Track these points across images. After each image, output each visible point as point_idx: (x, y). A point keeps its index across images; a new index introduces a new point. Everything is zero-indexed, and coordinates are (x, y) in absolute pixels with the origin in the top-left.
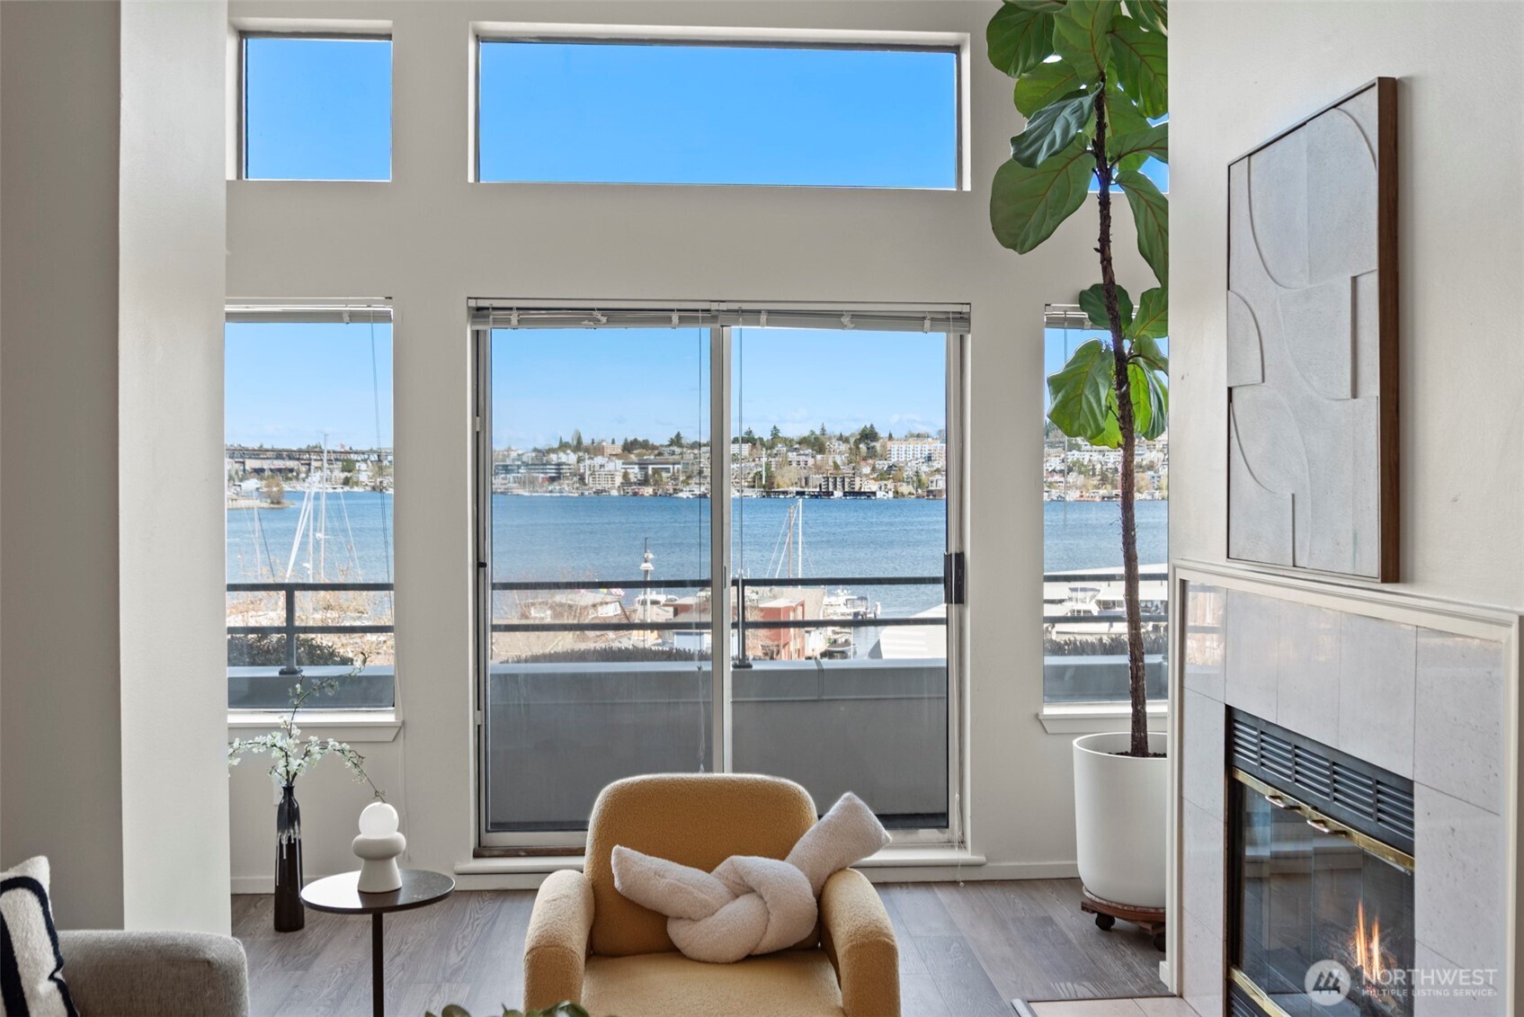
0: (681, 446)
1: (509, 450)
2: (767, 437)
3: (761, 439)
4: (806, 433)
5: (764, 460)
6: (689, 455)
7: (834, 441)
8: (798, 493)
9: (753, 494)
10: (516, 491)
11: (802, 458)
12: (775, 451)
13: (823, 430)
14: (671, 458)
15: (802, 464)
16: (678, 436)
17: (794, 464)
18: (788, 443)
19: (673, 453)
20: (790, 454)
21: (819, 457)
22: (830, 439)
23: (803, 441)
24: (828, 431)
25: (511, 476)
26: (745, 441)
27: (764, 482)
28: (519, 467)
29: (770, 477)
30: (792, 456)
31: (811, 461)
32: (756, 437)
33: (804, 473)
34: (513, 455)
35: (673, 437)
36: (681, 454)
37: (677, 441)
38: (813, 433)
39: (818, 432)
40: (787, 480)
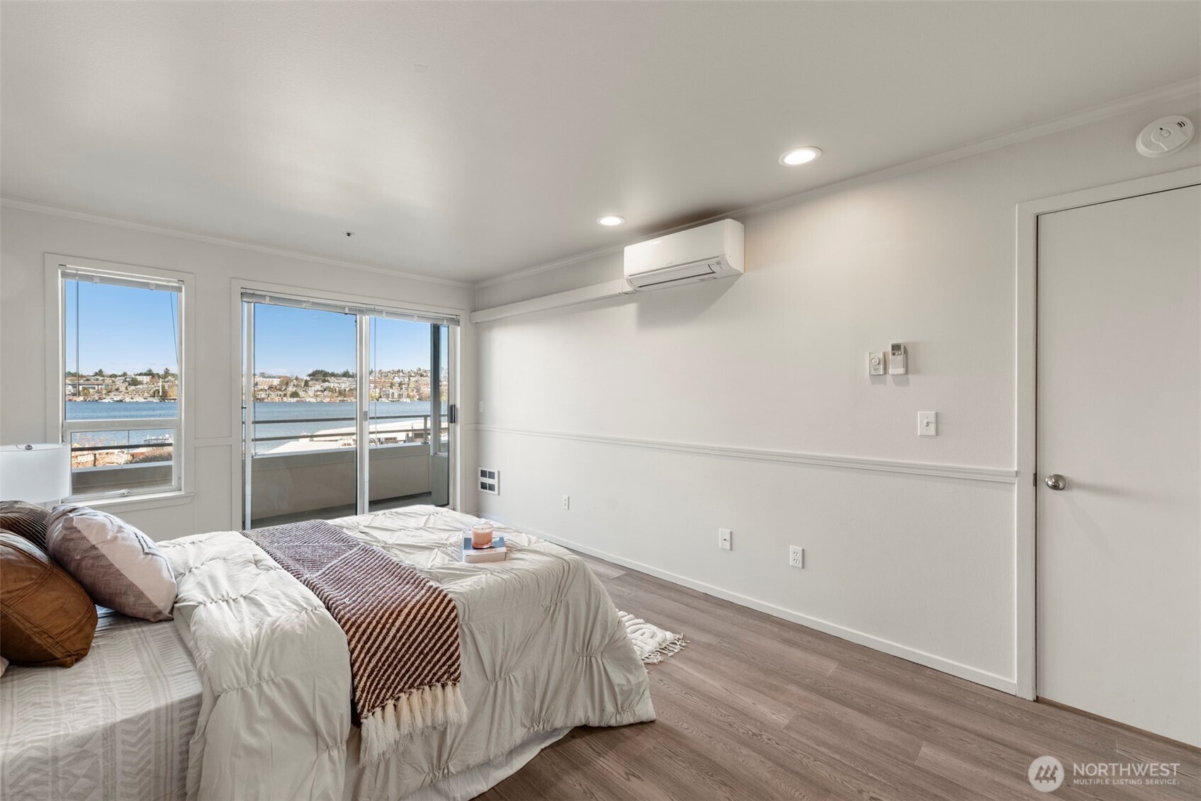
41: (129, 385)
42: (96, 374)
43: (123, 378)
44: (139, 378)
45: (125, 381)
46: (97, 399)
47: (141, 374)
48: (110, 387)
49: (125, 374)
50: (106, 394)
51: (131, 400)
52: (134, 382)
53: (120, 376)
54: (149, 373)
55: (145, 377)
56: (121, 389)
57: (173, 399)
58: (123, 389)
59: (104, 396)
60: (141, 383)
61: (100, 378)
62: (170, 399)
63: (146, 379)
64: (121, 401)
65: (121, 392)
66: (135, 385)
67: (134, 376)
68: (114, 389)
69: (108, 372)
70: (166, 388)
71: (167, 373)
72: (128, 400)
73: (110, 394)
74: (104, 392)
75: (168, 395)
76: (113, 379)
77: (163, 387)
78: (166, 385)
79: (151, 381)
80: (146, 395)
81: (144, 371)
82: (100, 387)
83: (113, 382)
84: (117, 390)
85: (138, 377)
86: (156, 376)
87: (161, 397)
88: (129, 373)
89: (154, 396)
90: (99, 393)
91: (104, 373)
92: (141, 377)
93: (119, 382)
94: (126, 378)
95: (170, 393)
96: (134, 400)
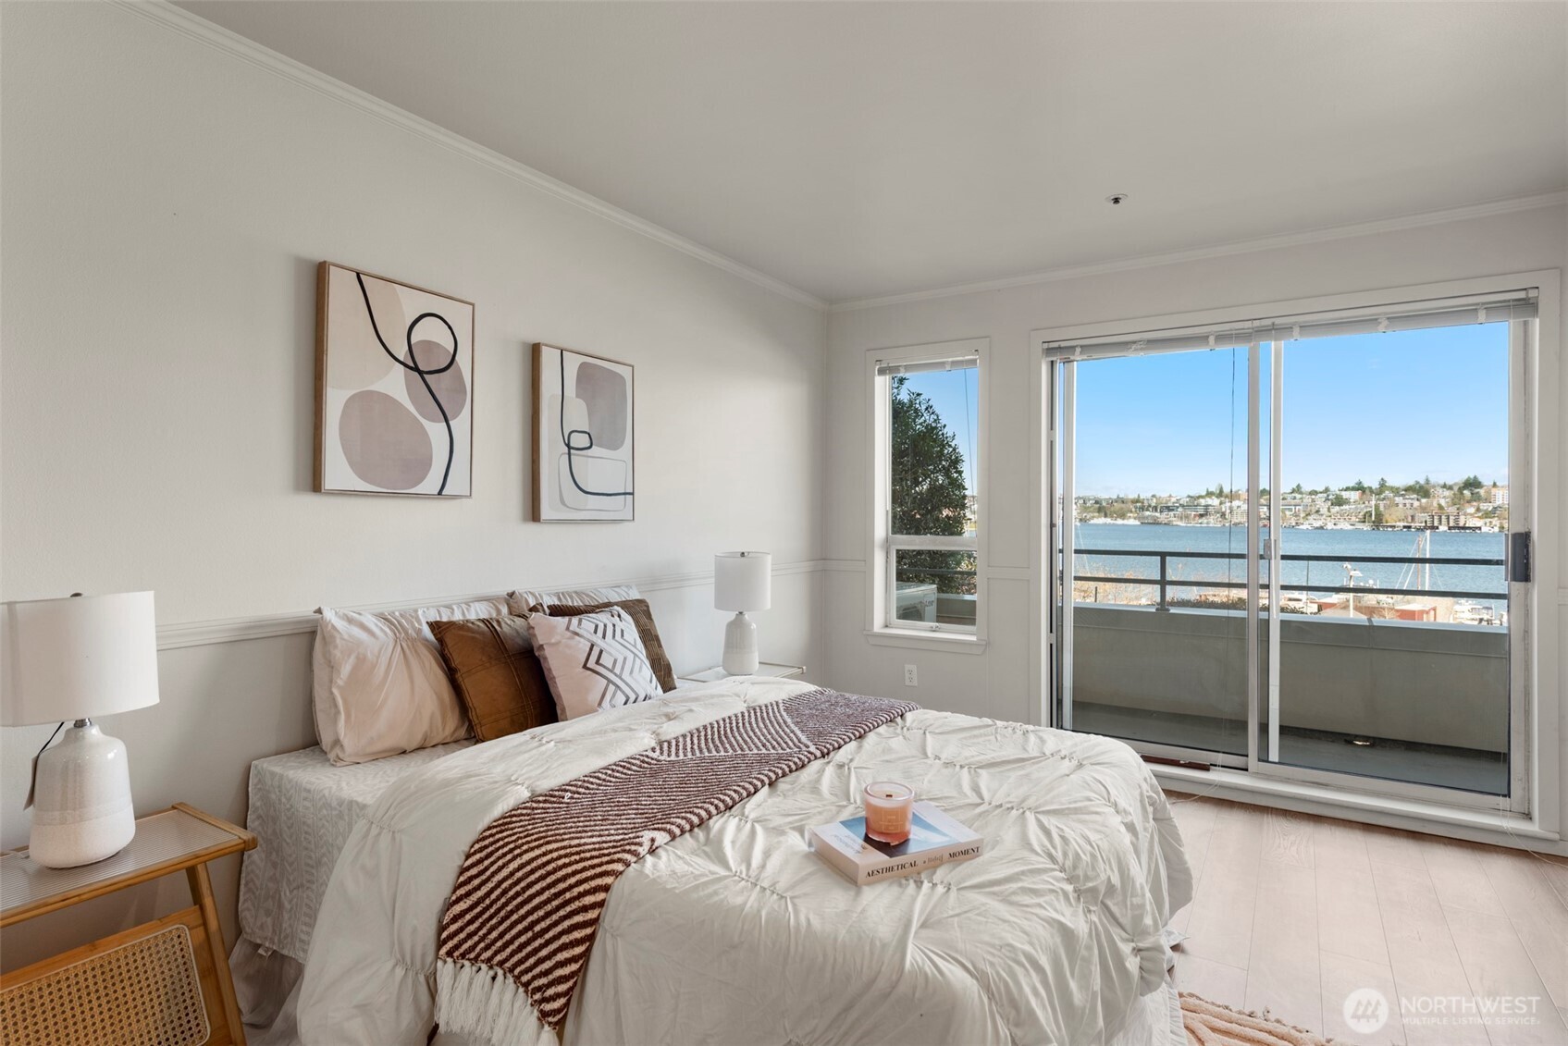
0: (1301, 493)
1: (1170, 496)
2: (1375, 485)
3: (1370, 488)
4: (1411, 482)
5: (1373, 503)
6: (1307, 500)
7: (1438, 489)
8: (1405, 527)
9: (1366, 527)
10: (1175, 523)
11: (1407, 501)
12: (1382, 496)
13: (1427, 481)
14: (1293, 502)
15: (1408, 506)
16: (1298, 486)
17: (1401, 506)
18: (1396, 491)
19: (1295, 498)
20: (1397, 498)
21: (1424, 501)
22: (1434, 487)
23: (1409, 489)
24: (1433, 481)
25: (1172, 513)
26: (1354, 489)
27: (1373, 519)
28: (1178, 507)
29: (1379, 517)
30: (1399, 500)
31: (1416, 504)
32: (1365, 486)
33: (1410, 513)
34: (1173, 500)
35: (1295, 487)
36: (1301, 498)
37: (1298, 490)
38: (1417, 483)
39: (1422, 482)
40: (1394, 517)
41: (1332, 504)
42: (1293, 491)
43: (1325, 495)
44: (1345, 495)
45: (1327, 499)
46: (1294, 524)
47: (1347, 489)
48: (1309, 508)
49: (1327, 490)
50: (1303, 518)
51: (1335, 527)
52: (1339, 501)
53: (1321, 493)
54: (1359, 488)
55: (1353, 493)
56: (1322, 511)
57: (1391, 527)
58: (1323, 511)
59: (1301, 521)
60: (1346, 502)
61: (1298, 496)
62: (1387, 527)
63: (1354, 496)
64: (1322, 528)
65: (1322, 515)
66: (1340, 505)
67: (1338, 492)
68: (1314, 511)
69: (1306, 488)
70: (1382, 508)
71: (1383, 485)
72: (1330, 526)
73: (1309, 517)
74: (1302, 515)
75: (1384, 521)
76: (1313, 497)
77: (1377, 507)
78: (1382, 504)
79: (1361, 499)
80: (1354, 519)
81: (1352, 484)
82: (1297, 507)
83: (1313, 501)
84: (1318, 512)
85: (1343, 493)
86: (1367, 491)
87: (1374, 522)
88: (1332, 489)
89: (1364, 522)
90: (1296, 516)
91: (1303, 490)
92: (1348, 493)
93: (1320, 499)
94: (1328, 496)
95: (1387, 516)
96: (1338, 527)
